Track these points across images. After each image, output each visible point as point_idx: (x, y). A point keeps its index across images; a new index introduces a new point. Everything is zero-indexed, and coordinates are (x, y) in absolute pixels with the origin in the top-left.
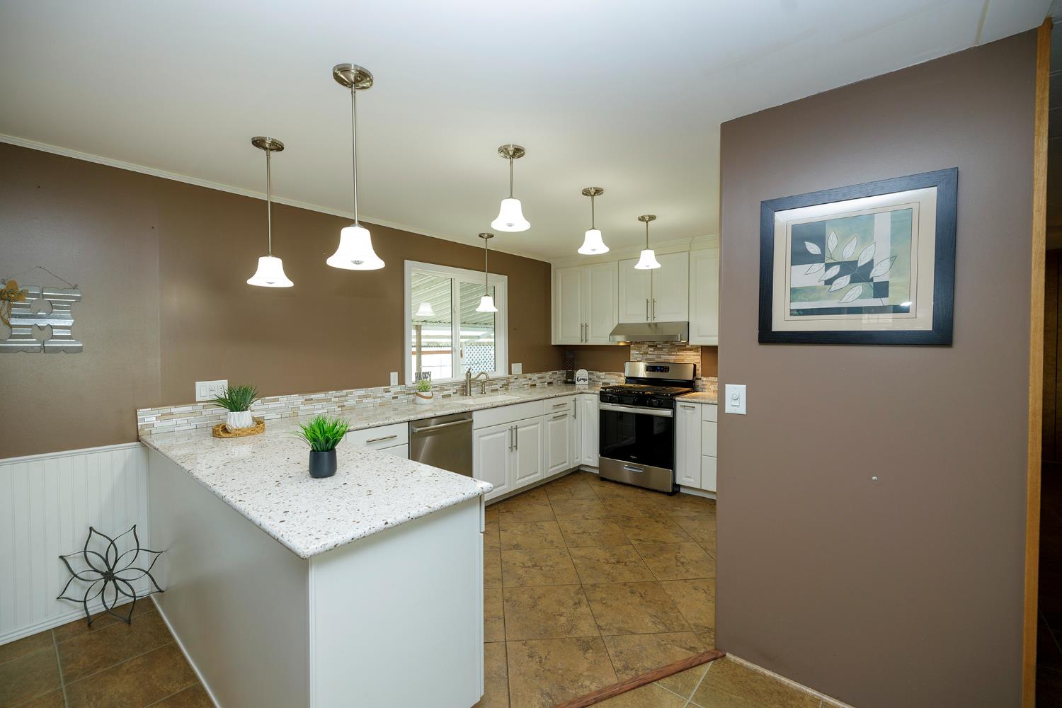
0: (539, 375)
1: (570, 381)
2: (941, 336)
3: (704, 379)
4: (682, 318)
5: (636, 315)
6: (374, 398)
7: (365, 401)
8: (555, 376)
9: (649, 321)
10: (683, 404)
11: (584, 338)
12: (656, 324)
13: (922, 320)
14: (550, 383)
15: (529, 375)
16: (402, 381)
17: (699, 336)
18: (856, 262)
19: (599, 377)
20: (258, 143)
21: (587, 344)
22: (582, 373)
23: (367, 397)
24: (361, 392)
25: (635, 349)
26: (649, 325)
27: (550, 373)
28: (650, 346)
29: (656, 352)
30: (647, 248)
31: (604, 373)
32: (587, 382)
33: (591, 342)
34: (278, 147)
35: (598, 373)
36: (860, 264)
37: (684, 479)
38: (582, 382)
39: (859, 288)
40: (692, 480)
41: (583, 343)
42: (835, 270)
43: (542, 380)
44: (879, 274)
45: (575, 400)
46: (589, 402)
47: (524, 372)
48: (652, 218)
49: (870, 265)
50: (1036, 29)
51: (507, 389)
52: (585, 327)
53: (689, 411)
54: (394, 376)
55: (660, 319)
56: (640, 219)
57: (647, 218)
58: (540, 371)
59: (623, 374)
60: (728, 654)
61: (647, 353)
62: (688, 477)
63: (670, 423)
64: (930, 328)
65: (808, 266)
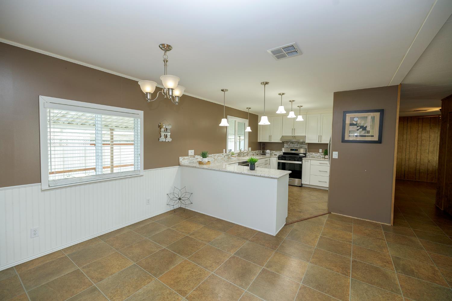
0: (255, 151)
1: (264, 154)
2: (380, 141)
3: (308, 153)
4: (304, 135)
5: (288, 133)
6: (221, 157)
7: (219, 157)
8: (259, 152)
9: (293, 135)
10: (305, 160)
11: (270, 140)
12: (295, 136)
13: (376, 138)
14: (257, 154)
15: (252, 151)
16: (226, 152)
17: (309, 140)
18: (364, 126)
19: (273, 152)
20: (222, 90)
21: (271, 142)
22: (268, 151)
23: (219, 156)
24: (218, 155)
25: (285, 144)
26: (293, 136)
27: (257, 151)
28: (291, 143)
29: (293, 145)
30: (300, 115)
31: (275, 151)
32: (269, 154)
33: (272, 141)
34: (227, 90)
35: (273, 151)
36: (364, 127)
37: (304, 182)
38: (268, 154)
39: (364, 132)
40: (307, 182)
41: (270, 142)
42: (359, 128)
43: (255, 153)
44: (368, 129)
45: (270, 159)
46: (273, 160)
47: (252, 150)
48: (301, 106)
49: (366, 127)
50: (398, 85)
51: (247, 156)
52: (270, 137)
53: (306, 162)
54: (224, 150)
55: (296, 135)
56: (298, 106)
57: (300, 106)
58: (255, 150)
59: (281, 152)
60: (332, 213)
61: (290, 145)
62: (306, 181)
63: (301, 165)
64: (377, 140)
65: (353, 126)
